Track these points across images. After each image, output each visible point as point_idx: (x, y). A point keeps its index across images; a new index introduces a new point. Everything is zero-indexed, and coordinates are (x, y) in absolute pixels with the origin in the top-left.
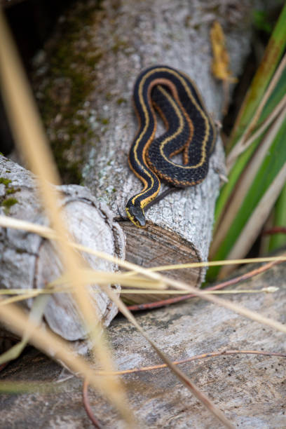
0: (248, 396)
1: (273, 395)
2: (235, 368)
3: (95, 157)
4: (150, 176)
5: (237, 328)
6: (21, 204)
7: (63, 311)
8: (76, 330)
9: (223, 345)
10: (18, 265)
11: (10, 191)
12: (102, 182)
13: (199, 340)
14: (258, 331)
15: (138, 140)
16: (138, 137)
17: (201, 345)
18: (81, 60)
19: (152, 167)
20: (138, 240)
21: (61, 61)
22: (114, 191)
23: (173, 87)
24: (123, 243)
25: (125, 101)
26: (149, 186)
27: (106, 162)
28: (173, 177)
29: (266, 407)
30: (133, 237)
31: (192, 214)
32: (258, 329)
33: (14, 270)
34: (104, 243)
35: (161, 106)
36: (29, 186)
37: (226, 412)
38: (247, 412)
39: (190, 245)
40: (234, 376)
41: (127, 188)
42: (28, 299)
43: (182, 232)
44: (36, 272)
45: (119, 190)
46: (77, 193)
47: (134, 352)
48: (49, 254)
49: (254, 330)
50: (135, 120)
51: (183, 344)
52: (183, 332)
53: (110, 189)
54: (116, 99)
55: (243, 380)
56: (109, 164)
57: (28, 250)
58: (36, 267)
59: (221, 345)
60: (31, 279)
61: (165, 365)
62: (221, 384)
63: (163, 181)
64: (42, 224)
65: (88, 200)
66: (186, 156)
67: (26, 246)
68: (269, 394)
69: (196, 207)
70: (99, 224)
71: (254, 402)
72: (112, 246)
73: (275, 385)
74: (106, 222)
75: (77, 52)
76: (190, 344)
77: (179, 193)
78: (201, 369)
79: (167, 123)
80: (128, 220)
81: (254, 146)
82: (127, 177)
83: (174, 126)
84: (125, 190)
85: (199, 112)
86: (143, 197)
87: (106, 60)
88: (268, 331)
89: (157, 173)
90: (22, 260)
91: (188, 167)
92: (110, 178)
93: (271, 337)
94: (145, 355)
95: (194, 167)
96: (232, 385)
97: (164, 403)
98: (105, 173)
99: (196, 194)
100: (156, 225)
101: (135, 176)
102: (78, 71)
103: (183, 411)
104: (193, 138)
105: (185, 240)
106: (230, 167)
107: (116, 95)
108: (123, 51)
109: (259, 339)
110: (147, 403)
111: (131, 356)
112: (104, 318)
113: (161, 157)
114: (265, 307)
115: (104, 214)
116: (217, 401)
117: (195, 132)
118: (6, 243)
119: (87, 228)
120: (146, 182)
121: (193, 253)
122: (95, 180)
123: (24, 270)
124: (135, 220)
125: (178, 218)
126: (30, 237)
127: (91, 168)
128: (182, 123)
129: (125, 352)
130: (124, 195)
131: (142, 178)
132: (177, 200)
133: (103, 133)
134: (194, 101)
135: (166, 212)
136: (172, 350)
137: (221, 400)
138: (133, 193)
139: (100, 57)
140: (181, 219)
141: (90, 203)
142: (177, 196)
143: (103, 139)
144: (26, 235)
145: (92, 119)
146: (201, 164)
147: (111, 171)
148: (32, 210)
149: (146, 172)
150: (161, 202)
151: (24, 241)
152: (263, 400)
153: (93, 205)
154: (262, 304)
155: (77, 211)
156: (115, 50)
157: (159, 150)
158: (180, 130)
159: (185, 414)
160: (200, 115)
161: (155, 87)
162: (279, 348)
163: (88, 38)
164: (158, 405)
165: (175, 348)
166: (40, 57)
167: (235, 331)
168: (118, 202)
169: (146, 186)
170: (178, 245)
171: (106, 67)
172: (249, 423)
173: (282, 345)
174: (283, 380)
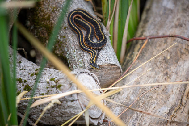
0: (156, 102)
1: (163, 96)
2: (147, 95)
3: (68, 51)
4: (91, 50)
5: (140, 81)
6: (63, 85)
7: (93, 110)
8: (99, 113)
9: (139, 89)
10: (74, 105)
11: (56, 82)
12: (76, 59)
13: (132, 92)
14: (146, 78)
15: (80, 40)
16: (79, 39)
17: (133, 93)
18: (44, 19)
19: (90, 47)
20: (98, 72)
21: (38, 23)
22: (82, 60)
23: (80, 16)
24: (96, 77)
25: (67, 27)
26: (93, 54)
27: (73, 51)
28: (98, 47)
29: (163, 102)
30: (96, 72)
31: (109, 54)
32: (146, 77)
33: (73, 107)
34: (92, 82)
35: (80, 24)
36: (61, 77)
37: (153, 111)
38: (159, 107)
39: (114, 65)
40: (148, 98)
41: (86, 57)
42: (83, 114)
43: (110, 63)
44: (80, 105)
45: (83, 59)
46: (78, 73)
47: (115, 107)
48: (81, 97)
49: (145, 78)
50: (74, 32)
51: (128, 95)
52: (125, 92)
53: (80, 60)
54: (63, 28)
55: (151, 97)
56: (74, 51)
57: (75, 100)
58: (80, 103)
59: (139, 90)
60: (80, 108)
61: (128, 109)
62: (146, 103)
63: (95, 49)
64: (74, 89)
65: (81, 72)
66: (97, 37)
67: (74, 99)
68: (161, 97)
69: (109, 51)
70: (88, 77)
71: (159, 103)
72: (94, 81)
73: (161, 93)
74: (89, 75)
75: (41, 18)
76: (130, 95)
77: (102, 50)
78: (138, 101)
79: (85, 29)
80: (92, 68)
81: (113, 20)
82: (83, 54)
83: (88, 29)
84: (85, 58)
85: (92, 20)
86: (93, 59)
87: (52, 16)
88: (149, 76)
89: (92, 48)
90: (74, 103)
91: (101, 41)
92: (78, 56)
93: (151, 78)
94: (119, 106)
95: (103, 40)
96: (150, 101)
97: (134, 119)
98: (75, 56)
99: (106, 47)
100: (101, 65)
101: (86, 52)
102: (45, 23)
103: (141, 118)
104: (96, 29)
105: (112, 64)
106: (109, 30)
107: (62, 26)
108: (56, 10)
109: (148, 80)
110: (129, 122)
111: (116, 109)
112: (104, 103)
113: (91, 42)
114: (144, 69)
115: (87, 73)
116: (148, 109)
117: (95, 27)
118: (66, 100)
119: (85, 81)
120: (91, 53)
121: (116, 66)
122: (73, 59)
123: (76, 106)
124: (96, 68)
125: (106, 59)
126: (73, 95)
127: (69, 55)
128: (90, 27)
129: (113, 109)
130: (86, 60)
131: (89, 52)
132: (102, 52)
133: (66, 41)
134: (89, 17)
135: (102, 59)
136: (126, 100)
137: (149, 108)
138: (88, 58)
139: (49, 16)
140: (107, 58)
141: (82, 73)
142: (101, 51)
143: (67, 43)
144: (71, 95)
145: (59, 38)
146: (104, 38)
147: (77, 53)
148: (67, 85)
149: (89, 50)
150: (99, 57)
151: (72, 98)
152: (161, 100)
153: (83, 73)
154: (142, 68)
155: (80, 78)
156: (53, 11)
157: (89, 41)
158: (91, 30)
159: (142, 119)
160: (93, 21)
161: (74, 19)
162: (155, 80)
163: (42, 11)
164: (133, 121)
165: (127, 99)
166: (29, 23)
167: (140, 82)
168: (85, 64)
169: (92, 54)
170: (111, 67)
171: (53, 18)
172: (161, 110)
173: (156, 79)
174: (162, 90)
